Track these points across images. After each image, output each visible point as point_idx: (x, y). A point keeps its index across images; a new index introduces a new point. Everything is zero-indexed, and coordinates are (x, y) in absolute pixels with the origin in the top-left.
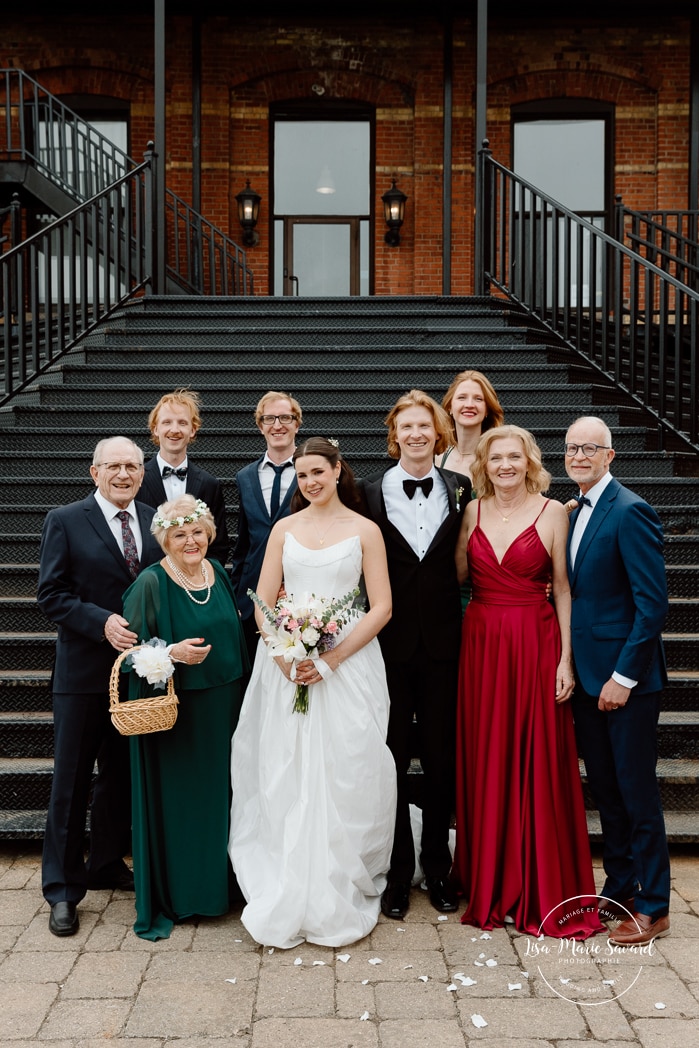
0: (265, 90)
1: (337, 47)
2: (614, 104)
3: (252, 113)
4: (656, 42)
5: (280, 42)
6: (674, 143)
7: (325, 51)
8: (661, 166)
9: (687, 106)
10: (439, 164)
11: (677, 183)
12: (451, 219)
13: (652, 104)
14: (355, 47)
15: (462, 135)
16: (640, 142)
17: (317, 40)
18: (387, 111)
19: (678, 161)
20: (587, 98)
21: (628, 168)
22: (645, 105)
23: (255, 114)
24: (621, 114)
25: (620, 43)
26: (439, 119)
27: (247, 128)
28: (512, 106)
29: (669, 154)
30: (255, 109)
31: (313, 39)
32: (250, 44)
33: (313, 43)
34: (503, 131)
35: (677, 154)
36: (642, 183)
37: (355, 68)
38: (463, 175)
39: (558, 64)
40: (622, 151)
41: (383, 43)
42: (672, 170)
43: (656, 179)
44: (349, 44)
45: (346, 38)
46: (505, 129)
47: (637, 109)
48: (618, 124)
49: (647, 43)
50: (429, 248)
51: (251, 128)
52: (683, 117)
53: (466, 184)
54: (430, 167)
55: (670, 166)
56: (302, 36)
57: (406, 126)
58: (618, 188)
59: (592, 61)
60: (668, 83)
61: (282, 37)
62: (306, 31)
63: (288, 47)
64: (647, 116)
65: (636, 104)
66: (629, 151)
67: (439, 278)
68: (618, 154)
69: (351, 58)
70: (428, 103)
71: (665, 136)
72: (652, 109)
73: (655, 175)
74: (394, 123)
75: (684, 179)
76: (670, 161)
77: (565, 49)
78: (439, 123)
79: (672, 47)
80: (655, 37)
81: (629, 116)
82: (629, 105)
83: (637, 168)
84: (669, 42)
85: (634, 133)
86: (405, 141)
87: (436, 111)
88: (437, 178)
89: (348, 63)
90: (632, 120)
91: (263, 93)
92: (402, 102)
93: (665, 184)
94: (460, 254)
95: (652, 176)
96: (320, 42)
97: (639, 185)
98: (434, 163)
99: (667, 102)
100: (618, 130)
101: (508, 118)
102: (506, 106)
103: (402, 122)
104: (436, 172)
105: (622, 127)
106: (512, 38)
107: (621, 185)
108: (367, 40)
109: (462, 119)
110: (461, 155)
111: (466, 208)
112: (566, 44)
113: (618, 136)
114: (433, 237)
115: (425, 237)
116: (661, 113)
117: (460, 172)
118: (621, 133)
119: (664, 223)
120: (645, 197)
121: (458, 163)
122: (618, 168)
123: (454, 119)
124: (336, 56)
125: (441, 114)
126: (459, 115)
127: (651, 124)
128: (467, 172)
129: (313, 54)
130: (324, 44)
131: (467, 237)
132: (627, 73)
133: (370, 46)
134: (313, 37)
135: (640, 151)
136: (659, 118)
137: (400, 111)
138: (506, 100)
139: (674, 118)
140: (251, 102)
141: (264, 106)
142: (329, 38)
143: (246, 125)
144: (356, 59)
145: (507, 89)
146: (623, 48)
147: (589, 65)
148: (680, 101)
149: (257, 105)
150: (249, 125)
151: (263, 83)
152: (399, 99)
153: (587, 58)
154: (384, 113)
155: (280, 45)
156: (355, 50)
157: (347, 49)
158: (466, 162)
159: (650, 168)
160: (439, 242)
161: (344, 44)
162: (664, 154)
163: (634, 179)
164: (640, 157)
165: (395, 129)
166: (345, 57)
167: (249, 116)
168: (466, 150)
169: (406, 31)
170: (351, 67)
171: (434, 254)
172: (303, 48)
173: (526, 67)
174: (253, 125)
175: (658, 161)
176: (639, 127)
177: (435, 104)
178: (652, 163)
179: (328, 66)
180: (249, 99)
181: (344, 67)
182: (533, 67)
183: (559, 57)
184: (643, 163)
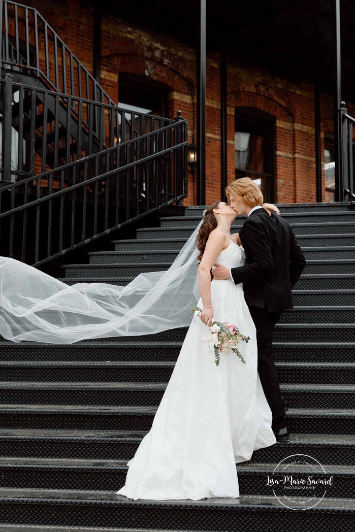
0: (116, 63)
1: (158, 49)
2: (276, 118)
3: (109, 76)
4: (293, 91)
5: (128, 36)
6: (301, 144)
7: (151, 49)
9: (305, 127)
11: (303, 166)
14: (167, 52)
15: (217, 118)
16: (286, 141)
17: (148, 41)
18: (179, 94)
19: (303, 155)
20: (265, 112)
21: (281, 153)
22: (287, 122)
23: (111, 77)
24: (279, 124)
25: (280, 86)
27: (106, 85)
28: (235, 107)
29: (299, 150)
30: (111, 74)
31: (146, 40)
32: (112, 32)
33: (146, 43)
34: (231, 120)
35: (302, 151)
36: (288, 163)
37: (166, 64)
38: (217, 142)
39: (257, 90)
41: (180, 54)
43: (293, 162)
44: (164, 48)
45: (163, 45)
47: (285, 123)
48: (278, 129)
49: (290, 90)
51: (108, 86)
52: (304, 132)
53: (219, 147)
55: (300, 156)
56: (140, 36)
57: (188, 106)
58: (278, 164)
59: (270, 92)
60: (298, 113)
61: (129, 32)
62: (142, 34)
63: (132, 40)
64: (288, 128)
65: (284, 120)
66: (282, 144)
68: (278, 145)
69: (165, 58)
72: (290, 124)
74: (182, 102)
75: (305, 164)
77: (259, 82)
79: (299, 95)
80: (293, 88)
81: (282, 126)
82: (281, 120)
83: (285, 154)
84: (298, 92)
85: (284, 136)
86: (188, 114)
89: (163, 60)
90: (283, 128)
91: (115, 65)
92: (186, 91)
93: (299, 166)
94: (217, 188)
95: (292, 160)
96: (149, 43)
97: (286, 164)
99: (298, 123)
100: (278, 132)
101: (233, 113)
102: (233, 107)
103: (186, 103)
106: (238, 70)
107: (280, 162)
108: (173, 49)
109: (216, 109)
110: (216, 130)
111: (218, 161)
112: (259, 80)
113: (278, 135)
116: (296, 128)
117: (216, 140)
120: (289, 171)
121: (215, 134)
122: (278, 153)
124: (157, 54)
126: (215, 106)
128: (219, 140)
129: (145, 49)
130: (151, 44)
132: (283, 103)
133: (174, 53)
134: (146, 39)
135: (286, 145)
136: (295, 130)
137: (185, 96)
138: (232, 103)
139: (301, 132)
140: (109, 69)
141: (116, 73)
142: (154, 42)
143: (105, 83)
144: (167, 59)
145: (233, 97)
146: (281, 89)
147: (268, 94)
148: (302, 123)
149: (112, 72)
150: (107, 83)
151: (115, 59)
152: (184, 89)
153: (268, 90)
154: (178, 95)
155: (128, 38)
156: (167, 53)
157: (163, 52)
158: (218, 134)
159: (291, 156)
161: (162, 48)
162: (297, 150)
163: (285, 161)
164: (286, 149)
165: (183, 106)
166: (162, 56)
167: (107, 78)
169: (191, 50)
170: (165, 63)
172: (141, 44)
173: (243, 88)
174: (110, 84)
176: (285, 133)
178: (292, 153)
179: (152, 59)
180: (108, 67)
181: (161, 63)
182: (247, 89)
183: (256, 86)
184: (288, 152)
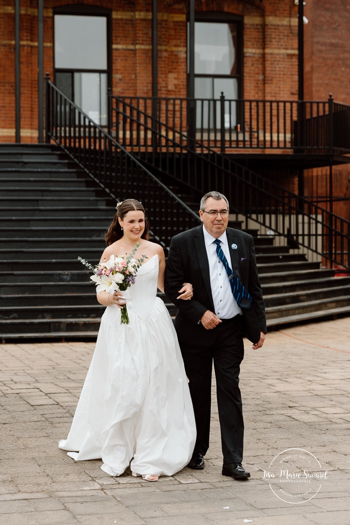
2: (111, 10)
6: (145, 34)
8: (138, 47)
9: (151, 14)
10: (11, 40)
11: (147, 57)
12: (20, 73)
13: (132, 11)
15: (25, 24)
16: (126, 32)
19: (147, 44)
20: (96, 6)
21: (119, 47)
22: (128, 11)
24: (115, 15)
26: (11, 14)
28: (54, 8)
29: (142, 40)
34: (48, 22)
35: (146, 41)
36: (128, 55)
38: (26, 48)
40: (116, 36)
42: (144, 50)
43: (135, 54)
46: (49, 20)
47: (124, 13)
48: (114, 22)
50: (6, 90)
52: (149, 20)
53: (27, 53)
54: (6, 42)
55: (143, 47)
58: (114, 58)
64: (130, 18)
65: (124, 10)
66: (120, 37)
67: (12, 107)
68: (114, 38)
70: (4, 5)
71: (140, 30)
72: (132, 14)
73: (134, 51)
75: (150, 55)
76: (143, 44)
78: (12, 17)
81: (119, 17)
82: (119, 10)
83: (124, 47)
85: (123, 27)
87: (10, 9)
88: (10, 49)
90: (122, 19)
93: (140, 58)
94: (24, 94)
95: (132, 52)
97: (126, 56)
98: (9, 39)
99: (140, 11)
100: (114, 25)
101: (51, 15)
102: (51, 8)
104: (10, 45)
105: (116, 23)
107: (116, 56)
109: (25, 15)
110: (25, 36)
111: (28, 67)
113: (114, 28)
114: (8, 83)
115: (4, 83)
116: (137, 17)
117: (24, 46)
118: (115, 26)
119: (131, 103)
120: (128, 64)
121: (23, 40)
122: (114, 46)
123: (20, 15)
125: (13, 12)
126: (23, 12)
127: (132, 22)
128: (28, 46)
131: (28, 83)
135: (126, 37)
136: (136, 20)
138: (50, 4)
139: (144, 20)
148: (147, 11)
158: (27, 40)
159: (132, 47)
160: (12, 86)
162: (139, 40)
163: (123, 53)
164: (126, 40)
168: (27, 33)
171: (9, 93)
175: (137, 44)
176: (126, 24)
177: (9, 5)
178: (133, 44)
184: (128, 44)
